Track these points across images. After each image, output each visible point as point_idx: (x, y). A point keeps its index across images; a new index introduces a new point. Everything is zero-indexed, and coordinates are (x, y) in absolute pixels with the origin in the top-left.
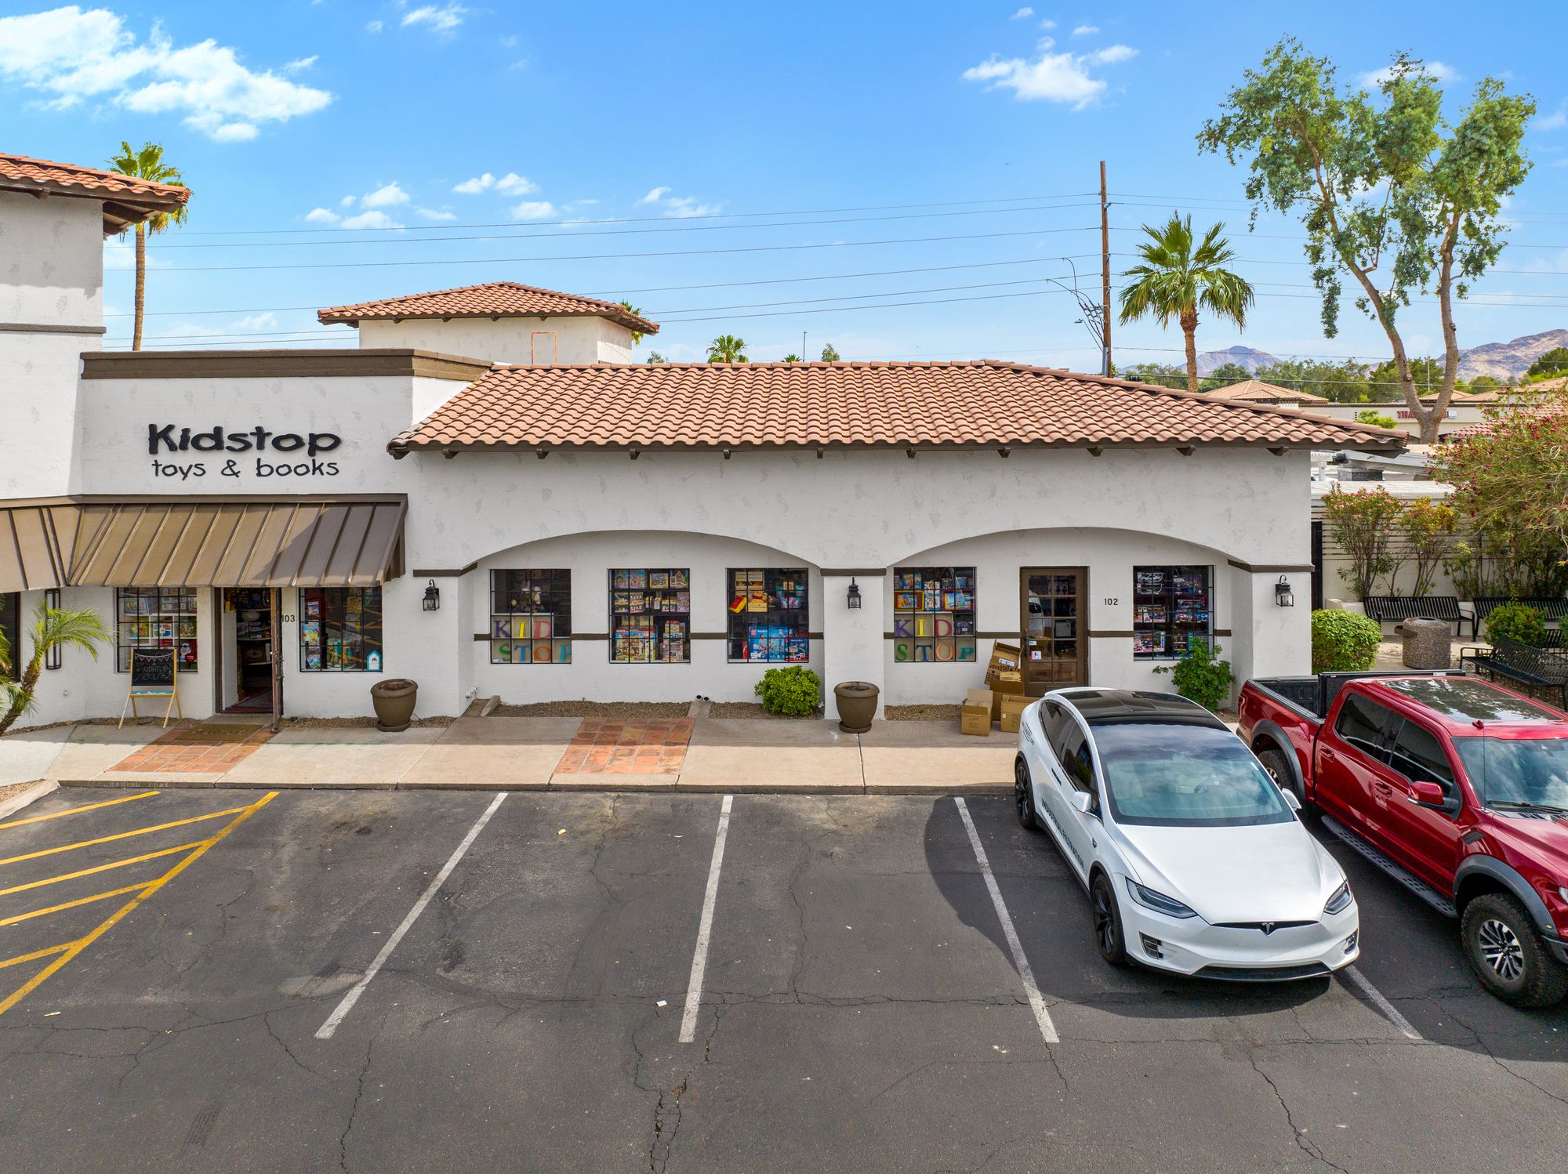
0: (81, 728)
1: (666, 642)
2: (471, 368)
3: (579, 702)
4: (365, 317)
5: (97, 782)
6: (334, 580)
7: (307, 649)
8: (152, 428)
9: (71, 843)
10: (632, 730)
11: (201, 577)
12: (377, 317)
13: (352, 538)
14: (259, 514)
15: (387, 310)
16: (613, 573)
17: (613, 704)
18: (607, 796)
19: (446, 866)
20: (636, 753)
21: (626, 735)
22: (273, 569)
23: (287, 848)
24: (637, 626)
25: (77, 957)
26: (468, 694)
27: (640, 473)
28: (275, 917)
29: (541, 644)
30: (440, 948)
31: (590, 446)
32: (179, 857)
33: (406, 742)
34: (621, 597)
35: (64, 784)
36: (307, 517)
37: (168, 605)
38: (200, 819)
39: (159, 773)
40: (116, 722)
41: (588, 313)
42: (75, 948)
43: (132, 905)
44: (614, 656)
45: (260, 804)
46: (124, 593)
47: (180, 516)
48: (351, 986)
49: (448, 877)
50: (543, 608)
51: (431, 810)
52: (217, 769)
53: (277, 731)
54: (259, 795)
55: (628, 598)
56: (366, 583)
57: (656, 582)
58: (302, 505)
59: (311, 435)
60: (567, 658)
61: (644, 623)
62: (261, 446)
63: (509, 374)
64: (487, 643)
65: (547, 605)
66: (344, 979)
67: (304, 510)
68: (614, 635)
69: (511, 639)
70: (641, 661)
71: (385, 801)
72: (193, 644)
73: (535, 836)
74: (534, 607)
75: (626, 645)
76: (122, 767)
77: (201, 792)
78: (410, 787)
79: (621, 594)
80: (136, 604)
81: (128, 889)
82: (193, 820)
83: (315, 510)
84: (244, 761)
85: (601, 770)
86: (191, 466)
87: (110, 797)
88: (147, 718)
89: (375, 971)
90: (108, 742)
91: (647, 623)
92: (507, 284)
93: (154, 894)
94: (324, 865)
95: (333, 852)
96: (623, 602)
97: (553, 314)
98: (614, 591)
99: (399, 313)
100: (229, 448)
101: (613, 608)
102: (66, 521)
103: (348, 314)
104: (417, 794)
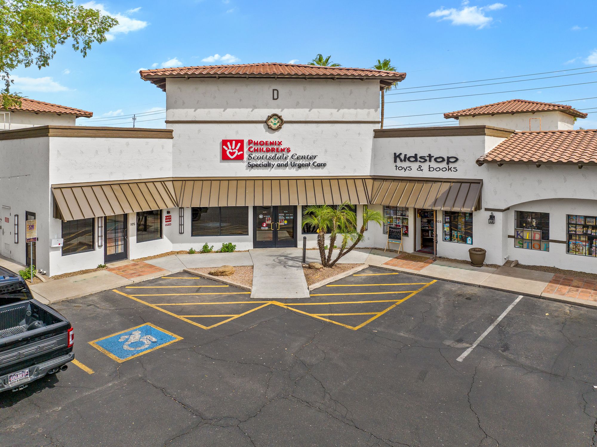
0: (373, 250)
1: (594, 248)
2: (506, 133)
3: (552, 267)
4: (461, 115)
5: (379, 267)
6: (456, 209)
7: (445, 234)
8: (395, 154)
9: (374, 284)
10: (577, 282)
11: (411, 205)
12: (466, 115)
13: (462, 194)
14: (430, 184)
15: (470, 112)
16: (569, 216)
17: (568, 270)
18: (567, 305)
19: (500, 317)
20: (580, 291)
21: (574, 283)
22: (435, 203)
23: (442, 299)
24: (579, 240)
25: (380, 317)
26: (505, 258)
27: (583, 175)
28: (440, 320)
29: (536, 242)
30: (500, 343)
31: (560, 163)
32: (407, 295)
33: (482, 271)
34: (572, 227)
35: (371, 266)
36: (446, 186)
37: (399, 213)
38: (412, 284)
39: (397, 268)
40: (384, 250)
41: (554, 110)
42: (379, 314)
43: (394, 306)
44: (568, 251)
45: (431, 283)
46: (387, 208)
47: (404, 184)
48: (468, 348)
49: (501, 320)
50: (536, 228)
51: (493, 296)
52: (416, 269)
53: (435, 260)
54: (431, 280)
55: (576, 228)
56: (468, 211)
57: (589, 222)
58: (444, 182)
59: (448, 157)
60: (547, 249)
61: (583, 239)
62: (430, 161)
63: (522, 135)
64: (513, 239)
65: (538, 227)
66: (465, 345)
67: (445, 184)
68: (569, 242)
69: (523, 239)
70: (581, 254)
71: (476, 290)
72: (407, 227)
73: (536, 314)
74: (533, 227)
75: (574, 247)
76: (386, 264)
77: (411, 276)
78: (484, 287)
79: (572, 225)
80: (389, 212)
81: (392, 301)
82: (410, 284)
83: (449, 184)
84: (425, 268)
85: (564, 295)
86: (407, 167)
87: (384, 272)
88: (393, 250)
89: (476, 345)
90: (382, 256)
91: (584, 239)
92: (517, 100)
93: (400, 304)
94: (455, 307)
95: (458, 303)
96: (573, 229)
97: (538, 111)
98: (569, 224)
99: (474, 113)
100: (420, 161)
101: (568, 231)
102: (369, 183)
103: (455, 115)
104: (488, 290)
